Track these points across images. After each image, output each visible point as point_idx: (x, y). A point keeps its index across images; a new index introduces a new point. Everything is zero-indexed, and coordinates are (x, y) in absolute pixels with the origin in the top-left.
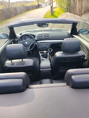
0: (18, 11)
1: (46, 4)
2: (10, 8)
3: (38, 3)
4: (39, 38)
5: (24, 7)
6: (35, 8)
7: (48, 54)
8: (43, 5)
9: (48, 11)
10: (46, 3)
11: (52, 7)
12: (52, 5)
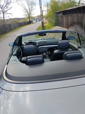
0: (12, 27)
1: (37, 21)
2: (5, 25)
3: (29, 20)
4: (39, 44)
5: (17, 23)
6: (27, 24)
7: (47, 56)
8: (34, 21)
9: (39, 26)
10: (36, 19)
11: (42, 23)
12: (42, 21)
